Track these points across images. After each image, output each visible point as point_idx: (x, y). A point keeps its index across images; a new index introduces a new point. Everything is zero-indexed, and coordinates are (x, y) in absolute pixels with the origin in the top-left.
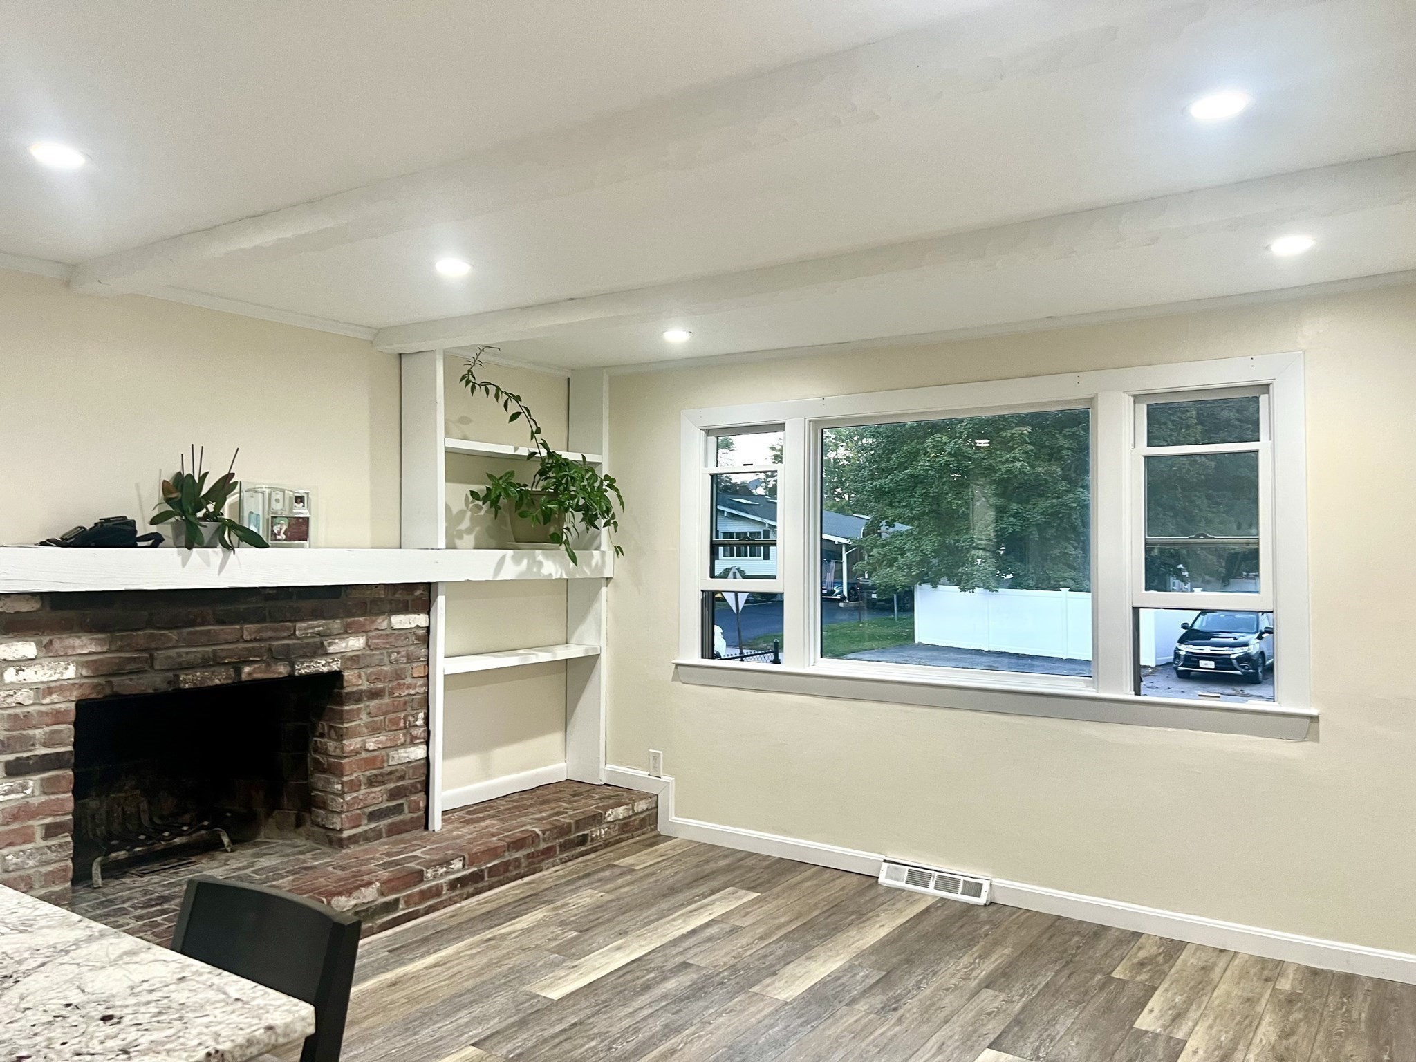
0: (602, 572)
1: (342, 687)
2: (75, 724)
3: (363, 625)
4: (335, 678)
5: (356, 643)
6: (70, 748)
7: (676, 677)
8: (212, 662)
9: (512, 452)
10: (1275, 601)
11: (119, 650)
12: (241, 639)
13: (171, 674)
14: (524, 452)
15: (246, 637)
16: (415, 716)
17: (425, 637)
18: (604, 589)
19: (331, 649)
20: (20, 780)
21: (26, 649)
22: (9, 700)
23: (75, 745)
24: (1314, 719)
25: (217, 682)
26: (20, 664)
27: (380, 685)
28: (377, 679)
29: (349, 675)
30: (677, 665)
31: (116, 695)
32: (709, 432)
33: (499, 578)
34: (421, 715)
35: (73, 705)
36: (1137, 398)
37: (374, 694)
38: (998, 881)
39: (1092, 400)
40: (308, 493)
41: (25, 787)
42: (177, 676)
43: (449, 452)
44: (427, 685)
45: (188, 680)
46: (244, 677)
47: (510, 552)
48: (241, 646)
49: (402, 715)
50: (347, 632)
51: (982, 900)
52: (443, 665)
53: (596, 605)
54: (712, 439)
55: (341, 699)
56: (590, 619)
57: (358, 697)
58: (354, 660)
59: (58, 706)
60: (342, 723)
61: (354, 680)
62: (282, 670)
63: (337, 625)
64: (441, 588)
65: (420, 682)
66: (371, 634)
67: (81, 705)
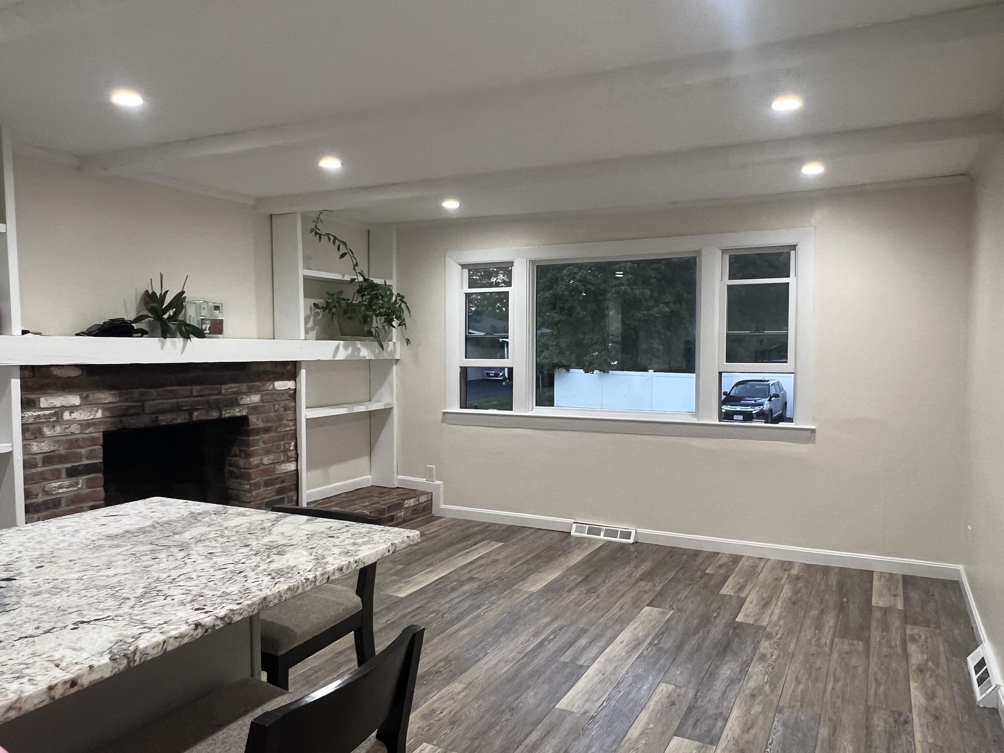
0: (394, 356)
1: (248, 425)
2: (103, 446)
3: (259, 387)
4: (244, 419)
5: (255, 398)
6: (101, 461)
7: (444, 421)
8: (177, 409)
9: (341, 279)
10: (795, 368)
11: (126, 401)
12: (191, 396)
13: (154, 416)
14: (347, 278)
15: (195, 393)
16: (290, 444)
17: (293, 395)
18: (395, 367)
19: (241, 403)
20: (75, 479)
21: (75, 400)
22: (67, 431)
23: (104, 458)
24: (813, 431)
25: (179, 421)
26: (72, 409)
27: (269, 424)
28: (268, 421)
29: (253, 418)
30: (444, 413)
31: (124, 428)
32: (463, 266)
33: (337, 358)
34: (293, 443)
35: (100, 435)
36: (724, 251)
37: (267, 430)
38: (640, 530)
39: (699, 252)
40: (222, 304)
41: (77, 484)
42: (157, 417)
43: (306, 279)
44: (295, 425)
45: (165, 419)
46: (194, 418)
47: (342, 342)
48: (193, 399)
49: (282, 443)
50: (251, 391)
51: (631, 541)
52: (306, 414)
53: (389, 377)
54: (466, 271)
55: (248, 433)
56: (386, 385)
57: (257, 432)
58: (254, 408)
59: (93, 435)
60: (249, 448)
61: (256, 421)
62: (215, 415)
63: (244, 387)
64: (303, 365)
65: (291, 423)
66: (264, 393)
67: (106, 435)
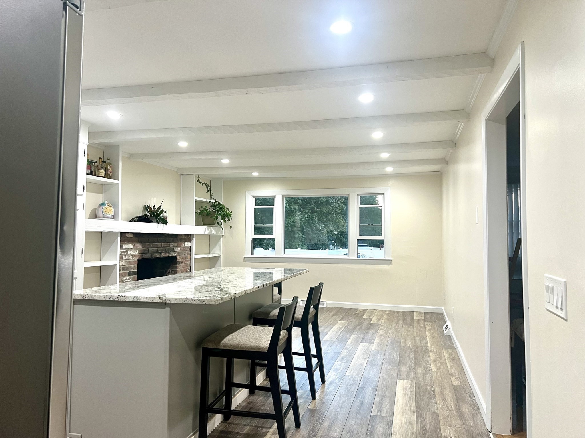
0: (222, 234)
1: (177, 260)
2: (137, 265)
3: (180, 245)
4: (176, 257)
5: (179, 249)
6: (136, 270)
7: (244, 261)
8: (157, 252)
9: (206, 201)
10: (385, 238)
11: (144, 248)
12: (161, 247)
13: (151, 254)
14: (208, 201)
15: (162, 246)
16: (188, 268)
17: (190, 248)
18: (222, 238)
19: (175, 250)
20: (130, 277)
21: (131, 246)
22: (129, 258)
24: (392, 260)
25: (158, 257)
26: (131, 249)
27: (183, 260)
29: (178, 257)
30: (244, 258)
31: (143, 258)
33: (205, 234)
35: (137, 260)
36: (358, 194)
37: (182, 262)
38: (327, 302)
39: (349, 195)
40: (167, 210)
41: (130, 279)
42: (152, 255)
43: (197, 202)
44: (190, 261)
45: (155, 256)
46: (162, 256)
47: (207, 227)
48: (161, 248)
49: (186, 268)
50: (178, 246)
51: (325, 306)
52: (195, 257)
53: (219, 243)
54: (254, 199)
55: (176, 263)
56: (217, 247)
57: (179, 263)
58: (178, 253)
59: (135, 260)
60: (176, 269)
61: (179, 259)
62: (167, 255)
63: (176, 244)
64: (194, 235)
66: (181, 247)
